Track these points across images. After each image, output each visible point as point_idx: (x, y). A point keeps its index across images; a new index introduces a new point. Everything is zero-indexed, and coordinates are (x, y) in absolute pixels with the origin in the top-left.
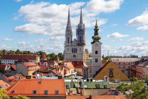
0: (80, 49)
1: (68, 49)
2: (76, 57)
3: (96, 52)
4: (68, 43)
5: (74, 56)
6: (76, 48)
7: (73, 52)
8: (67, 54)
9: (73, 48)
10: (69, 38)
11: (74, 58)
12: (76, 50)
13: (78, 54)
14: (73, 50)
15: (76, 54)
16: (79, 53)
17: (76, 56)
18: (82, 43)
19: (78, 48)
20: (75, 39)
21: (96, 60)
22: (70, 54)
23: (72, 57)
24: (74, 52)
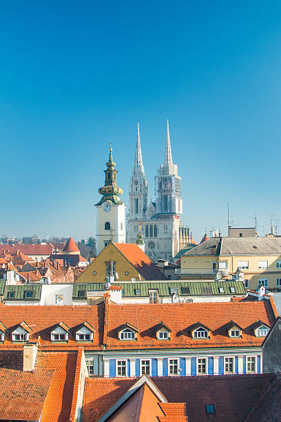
0: (166, 228)
1: (136, 228)
2: (156, 247)
3: (108, 226)
4: (137, 212)
5: (151, 245)
6: (155, 226)
7: (147, 236)
9: (147, 226)
10: (137, 199)
11: (150, 250)
12: (156, 229)
13: (161, 239)
14: (147, 229)
15: (155, 240)
16: (163, 237)
17: (156, 244)
18: (169, 212)
19: (160, 224)
21: (106, 244)
24: (151, 236)
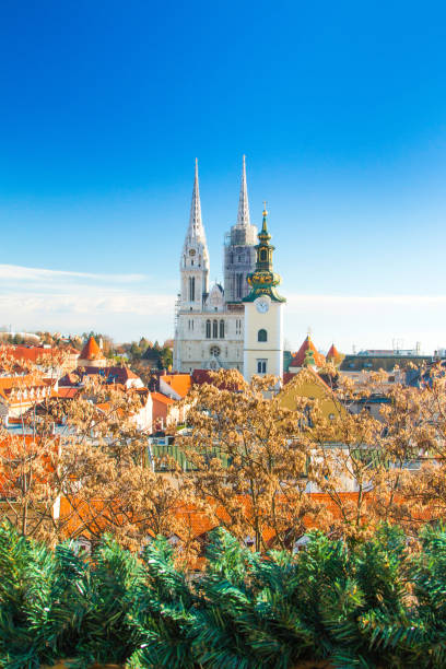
0: (239, 324)
1: (191, 323)
2: (222, 355)
4: (192, 298)
5: (215, 350)
6: (222, 321)
8: (186, 341)
9: (208, 321)
10: (194, 279)
11: (214, 358)
12: (222, 326)
14: (208, 326)
15: (221, 343)
16: (233, 338)
19: (230, 319)
20: (220, 287)
21: (260, 364)
22: (199, 341)
23: (207, 355)
